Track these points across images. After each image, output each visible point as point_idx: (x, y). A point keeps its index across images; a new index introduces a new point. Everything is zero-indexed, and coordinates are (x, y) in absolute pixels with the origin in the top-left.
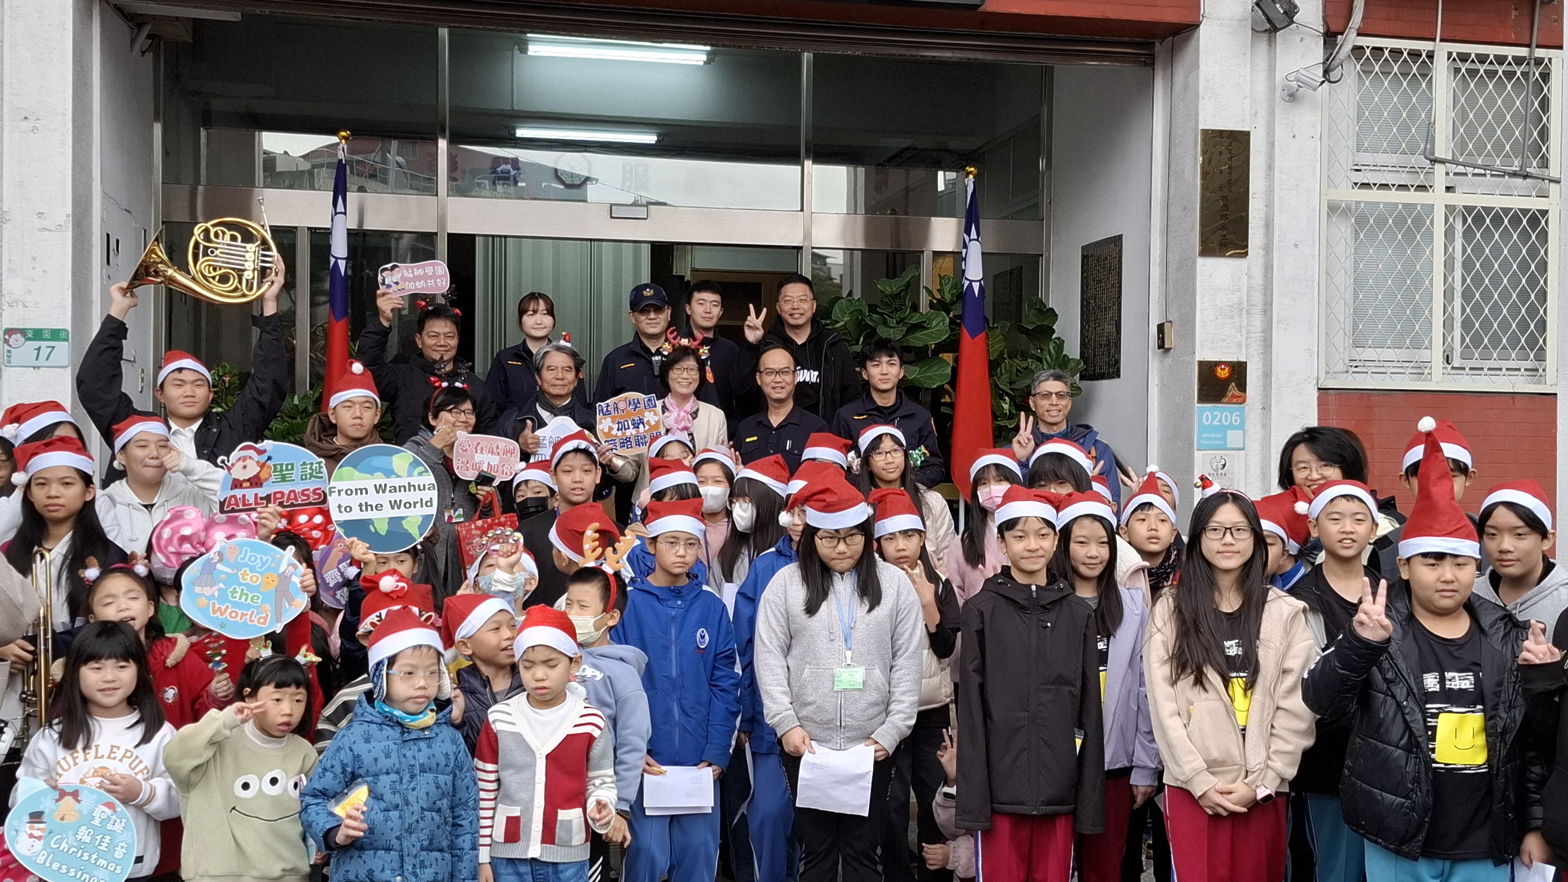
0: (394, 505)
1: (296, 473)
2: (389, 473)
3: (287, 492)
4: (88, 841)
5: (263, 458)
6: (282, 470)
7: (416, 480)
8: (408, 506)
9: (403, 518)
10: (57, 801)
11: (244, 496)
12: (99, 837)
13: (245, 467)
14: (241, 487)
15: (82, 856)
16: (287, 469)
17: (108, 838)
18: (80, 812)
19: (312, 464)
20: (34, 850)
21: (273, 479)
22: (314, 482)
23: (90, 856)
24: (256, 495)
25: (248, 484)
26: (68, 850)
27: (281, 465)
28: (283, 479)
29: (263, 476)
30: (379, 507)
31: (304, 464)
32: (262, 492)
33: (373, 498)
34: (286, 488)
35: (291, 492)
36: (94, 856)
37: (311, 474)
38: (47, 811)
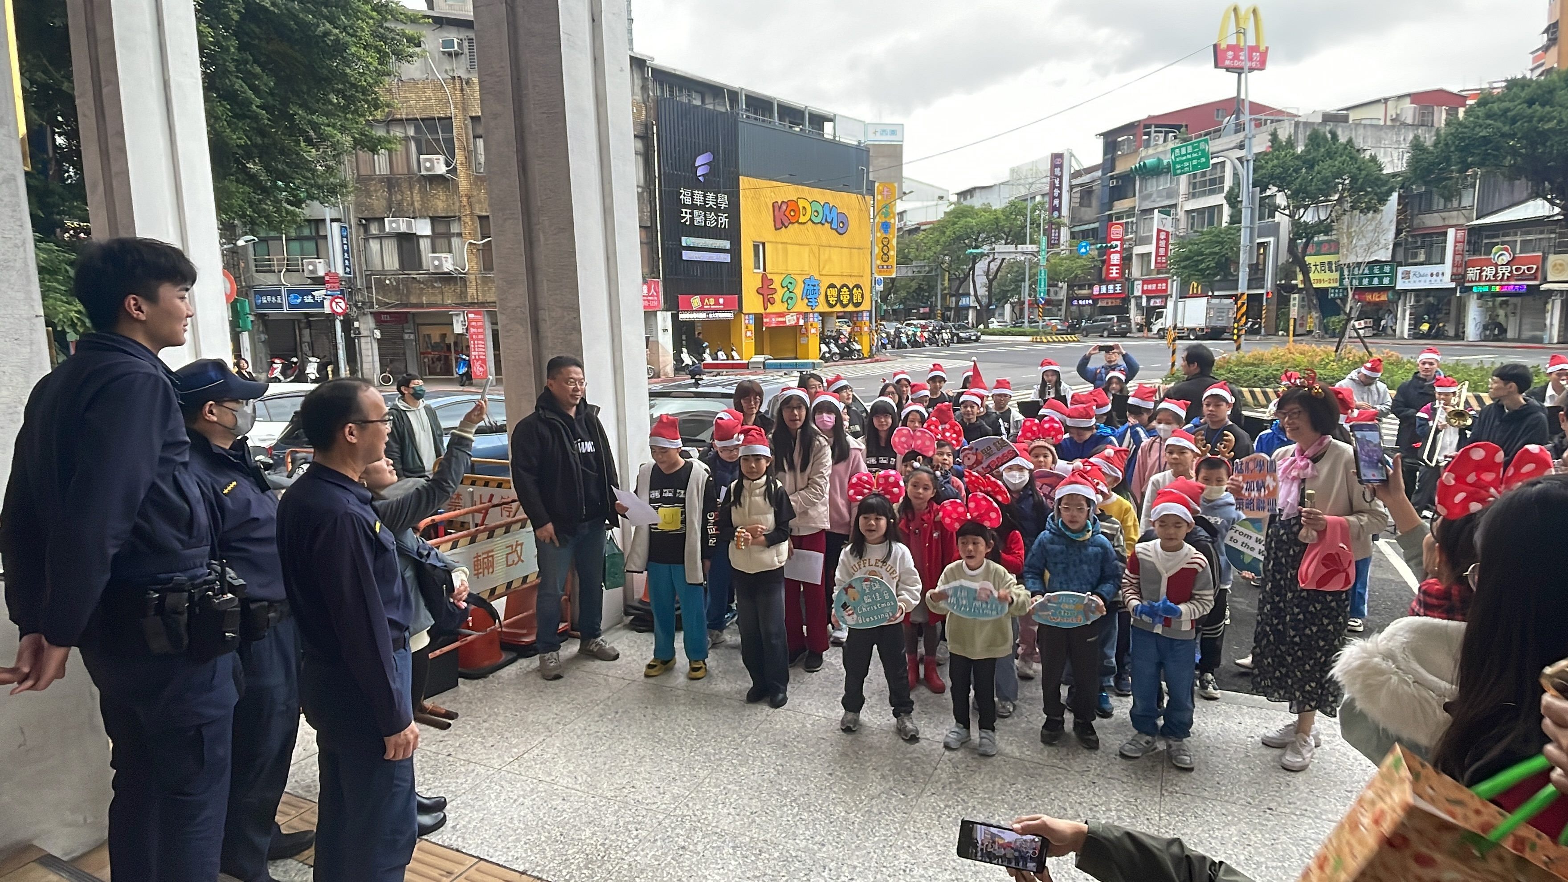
26: (867, 609)
30: (1252, 549)
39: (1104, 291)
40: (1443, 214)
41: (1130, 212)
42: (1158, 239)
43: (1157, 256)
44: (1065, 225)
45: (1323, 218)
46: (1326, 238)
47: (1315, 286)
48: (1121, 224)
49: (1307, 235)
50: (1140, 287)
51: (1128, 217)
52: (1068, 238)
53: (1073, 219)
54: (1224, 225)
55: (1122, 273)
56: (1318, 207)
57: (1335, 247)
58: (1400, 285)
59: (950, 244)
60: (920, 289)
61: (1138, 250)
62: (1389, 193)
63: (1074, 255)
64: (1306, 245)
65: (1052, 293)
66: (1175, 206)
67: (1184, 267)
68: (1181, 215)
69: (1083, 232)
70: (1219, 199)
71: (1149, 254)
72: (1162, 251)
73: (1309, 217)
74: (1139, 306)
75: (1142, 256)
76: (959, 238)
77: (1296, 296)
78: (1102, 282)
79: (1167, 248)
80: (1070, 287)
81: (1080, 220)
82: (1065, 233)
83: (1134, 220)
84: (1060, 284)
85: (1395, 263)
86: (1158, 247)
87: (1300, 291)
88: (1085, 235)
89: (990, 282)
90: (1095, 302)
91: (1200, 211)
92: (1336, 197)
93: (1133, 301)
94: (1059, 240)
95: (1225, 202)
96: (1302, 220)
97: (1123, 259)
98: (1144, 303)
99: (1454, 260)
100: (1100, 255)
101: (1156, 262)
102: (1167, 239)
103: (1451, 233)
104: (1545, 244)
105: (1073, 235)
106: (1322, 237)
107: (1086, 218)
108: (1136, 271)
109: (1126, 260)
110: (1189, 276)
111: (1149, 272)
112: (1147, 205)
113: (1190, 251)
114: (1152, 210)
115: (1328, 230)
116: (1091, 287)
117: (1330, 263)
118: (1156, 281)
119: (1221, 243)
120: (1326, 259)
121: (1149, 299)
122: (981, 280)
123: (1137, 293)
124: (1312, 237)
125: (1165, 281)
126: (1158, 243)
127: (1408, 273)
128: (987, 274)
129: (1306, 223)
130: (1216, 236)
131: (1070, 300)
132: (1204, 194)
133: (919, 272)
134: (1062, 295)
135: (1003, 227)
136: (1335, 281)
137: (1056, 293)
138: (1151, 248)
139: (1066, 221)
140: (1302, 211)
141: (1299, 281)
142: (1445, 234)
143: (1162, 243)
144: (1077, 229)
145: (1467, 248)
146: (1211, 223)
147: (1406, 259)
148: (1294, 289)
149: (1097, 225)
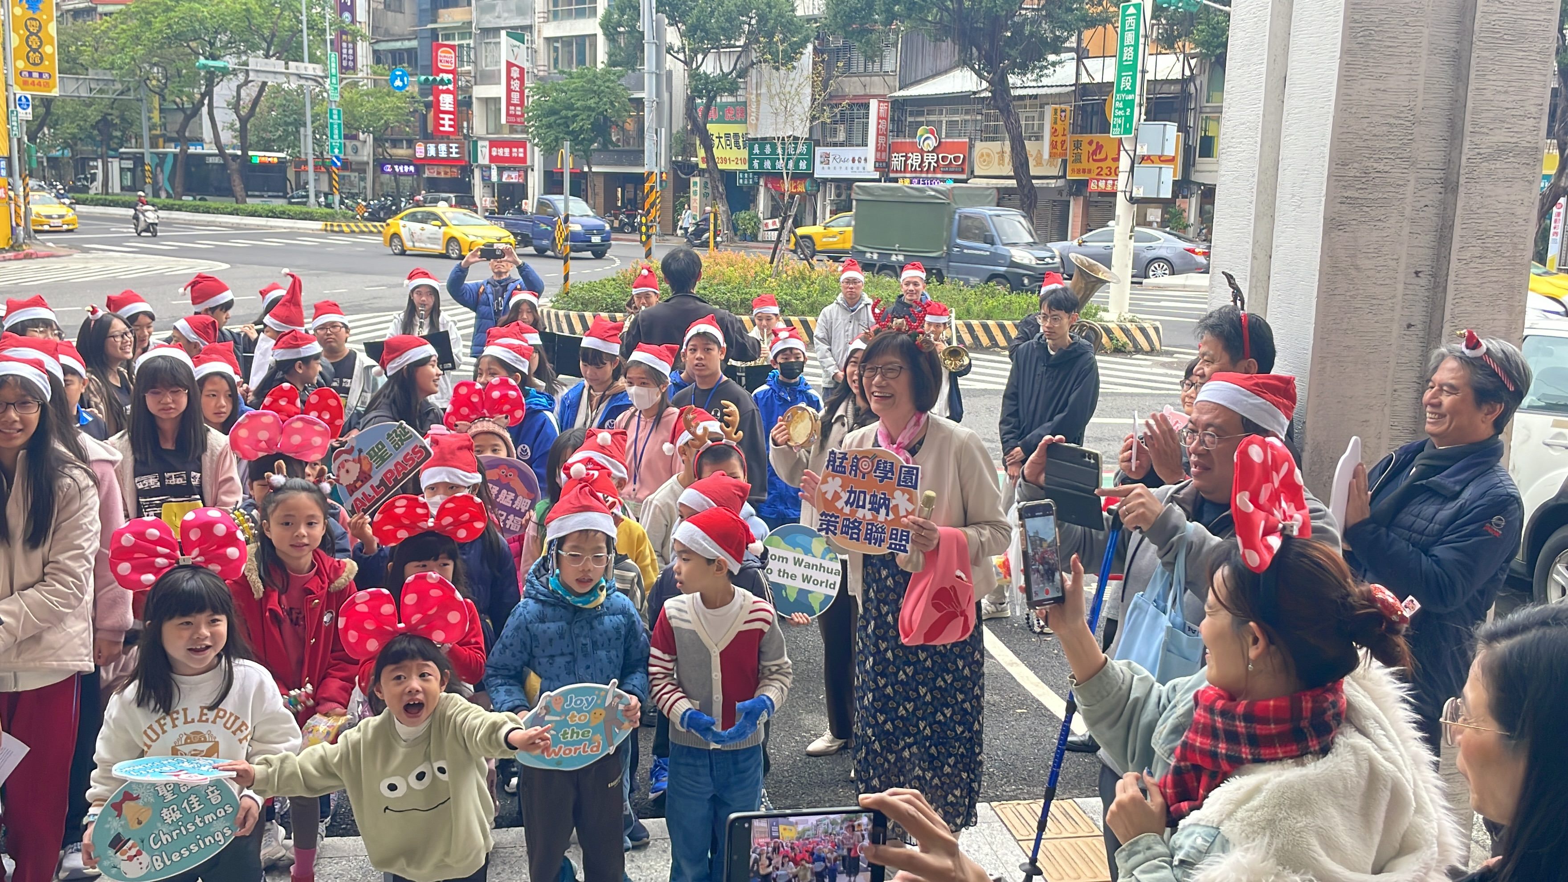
0: (806, 579)
1: (389, 446)
2: (807, 551)
3: (393, 468)
4: (179, 816)
5: (356, 453)
6: (376, 454)
7: (827, 563)
8: (816, 582)
9: (810, 592)
10: (119, 815)
11: (364, 494)
12: (185, 804)
13: (347, 471)
14: (357, 489)
15: (187, 830)
16: (380, 450)
17: (193, 797)
18: (146, 804)
19: (395, 431)
20: (144, 865)
21: (375, 465)
22: (408, 444)
23: (194, 824)
24: (372, 486)
25: (360, 483)
26: (172, 837)
27: (373, 449)
28: (383, 460)
29: (366, 468)
30: (793, 577)
31: (389, 435)
32: (375, 481)
33: (790, 568)
34: (390, 465)
35: (396, 466)
36: (198, 820)
37: (400, 440)
38: (120, 830)
39: (432, 152)
40: (863, 79)
41: (465, 30)
42: (509, 78)
43: (509, 103)
44: (363, 37)
45: (726, 70)
46: (731, 99)
47: (720, 166)
48: (453, 47)
49: (709, 92)
50: (486, 151)
51: (463, 36)
52: (370, 61)
53: (375, 29)
54: (600, 66)
55: (457, 126)
56: (719, 53)
57: (740, 113)
58: (820, 172)
59: (161, 47)
60: (104, 124)
61: (480, 91)
62: (803, 44)
63: (381, 89)
64: (708, 107)
65: (349, 150)
66: (530, 28)
67: (549, 126)
68: (540, 44)
69: (393, 52)
70: (590, 26)
71: (497, 100)
72: (515, 97)
73: (710, 66)
74: (486, 180)
75: (486, 101)
76: (178, 37)
77: (697, 179)
78: (428, 138)
79: (522, 93)
80: (379, 141)
81: (387, 32)
82: (363, 52)
83: (471, 42)
84: (361, 136)
85: (813, 142)
86: (509, 91)
87: (702, 172)
88: (397, 57)
89: (244, 121)
90: (419, 170)
91: (567, 41)
92: (741, 42)
93: (477, 173)
94: (354, 61)
95: (600, 33)
96: (702, 69)
97: (457, 103)
98: (494, 178)
99: (877, 143)
100: (423, 93)
101: (508, 114)
102: (521, 79)
103: (874, 104)
104: (970, 127)
105: (378, 57)
106: (726, 99)
107: (397, 30)
108: (479, 125)
109: (464, 105)
110: (557, 139)
111: (498, 128)
112: (489, 21)
113: (555, 101)
114: (496, 31)
115: (733, 90)
116: (411, 144)
117: (736, 135)
118: (511, 144)
119: (598, 94)
120: (732, 129)
121: (501, 170)
122: (225, 116)
123: (483, 159)
124: (715, 97)
125: (522, 144)
126: (508, 85)
127: (827, 156)
128: (236, 106)
129: (707, 76)
130: (589, 81)
131: (380, 164)
132: (569, 14)
133: (101, 91)
134: (366, 153)
135: (259, 27)
136: (743, 161)
137: (356, 150)
138: (498, 91)
139: (365, 30)
140: (700, 57)
141: (699, 158)
142: (867, 106)
143: (515, 85)
144: (383, 46)
145: (890, 127)
146: (581, 62)
147: (824, 136)
148: (692, 169)
149: (414, 44)
